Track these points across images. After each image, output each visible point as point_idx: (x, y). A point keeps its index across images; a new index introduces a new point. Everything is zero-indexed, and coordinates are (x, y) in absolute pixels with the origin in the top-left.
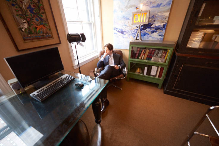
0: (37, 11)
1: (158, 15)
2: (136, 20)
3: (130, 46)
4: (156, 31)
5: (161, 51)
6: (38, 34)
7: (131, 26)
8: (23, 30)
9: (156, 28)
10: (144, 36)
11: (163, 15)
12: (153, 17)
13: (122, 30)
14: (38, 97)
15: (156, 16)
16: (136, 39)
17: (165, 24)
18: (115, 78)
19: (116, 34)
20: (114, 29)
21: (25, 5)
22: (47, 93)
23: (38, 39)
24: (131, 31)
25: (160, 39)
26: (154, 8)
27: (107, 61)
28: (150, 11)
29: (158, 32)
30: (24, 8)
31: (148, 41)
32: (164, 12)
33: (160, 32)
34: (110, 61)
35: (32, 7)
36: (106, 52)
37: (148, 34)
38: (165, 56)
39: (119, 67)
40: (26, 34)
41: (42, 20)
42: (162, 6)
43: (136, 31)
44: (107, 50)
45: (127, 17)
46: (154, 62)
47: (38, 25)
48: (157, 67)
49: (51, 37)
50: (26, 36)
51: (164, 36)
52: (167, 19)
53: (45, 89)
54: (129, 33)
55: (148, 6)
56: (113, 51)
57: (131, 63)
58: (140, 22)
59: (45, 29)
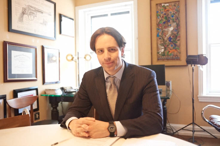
6: (169, 56)
8: (160, 53)
21: (167, 37)
23: (167, 60)
30: (166, 39)
35: (172, 37)
40: (161, 56)
41: (175, 45)
47: (171, 49)
59: (176, 52)
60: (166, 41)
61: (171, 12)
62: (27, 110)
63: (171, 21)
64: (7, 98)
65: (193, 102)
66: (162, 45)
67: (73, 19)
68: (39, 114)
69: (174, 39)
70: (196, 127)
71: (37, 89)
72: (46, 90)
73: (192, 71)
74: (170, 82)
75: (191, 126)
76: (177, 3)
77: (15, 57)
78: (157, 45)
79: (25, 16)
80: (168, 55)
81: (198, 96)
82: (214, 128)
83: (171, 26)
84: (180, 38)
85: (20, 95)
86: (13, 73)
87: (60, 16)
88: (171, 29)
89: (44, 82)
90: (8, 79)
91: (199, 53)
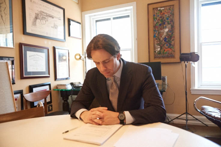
8: (157, 52)
21: (163, 38)
23: (163, 57)
35: (167, 38)
41: (170, 44)
49: (173, 57)
50: (157, 55)
59: (170, 51)
60: (162, 41)
61: (167, 15)
62: (42, 103)
63: (166, 23)
64: (24, 92)
65: (186, 95)
66: (159, 44)
67: (80, 23)
68: (52, 106)
69: (169, 39)
70: (189, 116)
71: (50, 85)
72: (58, 85)
73: (185, 67)
74: (165, 77)
75: (184, 116)
76: (172, 7)
77: (30, 56)
78: (154, 45)
79: (38, 21)
80: (164, 53)
81: (191, 89)
82: (205, 117)
83: (166, 27)
84: (174, 38)
85: (35, 90)
86: (28, 70)
87: (69, 20)
88: (167, 30)
89: (56, 79)
90: (24, 76)
91: (192, 51)
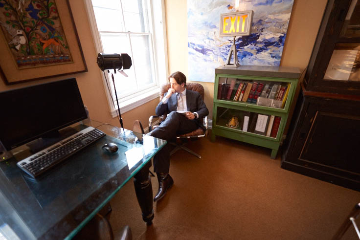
0: (43, 15)
1: (270, 18)
2: (228, 28)
3: (216, 75)
4: (267, 49)
5: (275, 86)
7: (219, 40)
9: (265, 43)
10: (244, 58)
11: (277, 19)
12: (260, 22)
13: (202, 47)
14: (30, 168)
15: (266, 20)
16: (229, 64)
17: (283, 35)
18: (187, 135)
19: (193, 54)
20: (189, 46)
22: (49, 162)
23: (44, 63)
24: (220, 49)
25: (273, 64)
26: (262, 7)
27: (174, 103)
28: (253, 12)
29: (269, 51)
30: (20, 10)
31: (250, 66)
32: (281, 12)
33: (273, 51)
34: (180, 104)
35: (36, 8)
36: (173, 87)
37: (252, 55)
38: (283, 96)
39: (195, 115)
40: (24, 55)
41: (52, 30)
42: (276, 3)
43: (228, 48)
44: (173, 84)
45: (211, 23)
46: (261, 107)
47: (45, 39)
48: (267, 117)
49: (70, 61)
50: (23, 58)
51: (282, 58)
52: (286, 26)
53: (47, 153)
54: (216, 53)
55: (250, 3)
56: (185, 86)
57: (218, 107)
58: (234, 31)
66: (16, 25)
80: (42, 53)
81: (111, 111)
84: (56, 12)
